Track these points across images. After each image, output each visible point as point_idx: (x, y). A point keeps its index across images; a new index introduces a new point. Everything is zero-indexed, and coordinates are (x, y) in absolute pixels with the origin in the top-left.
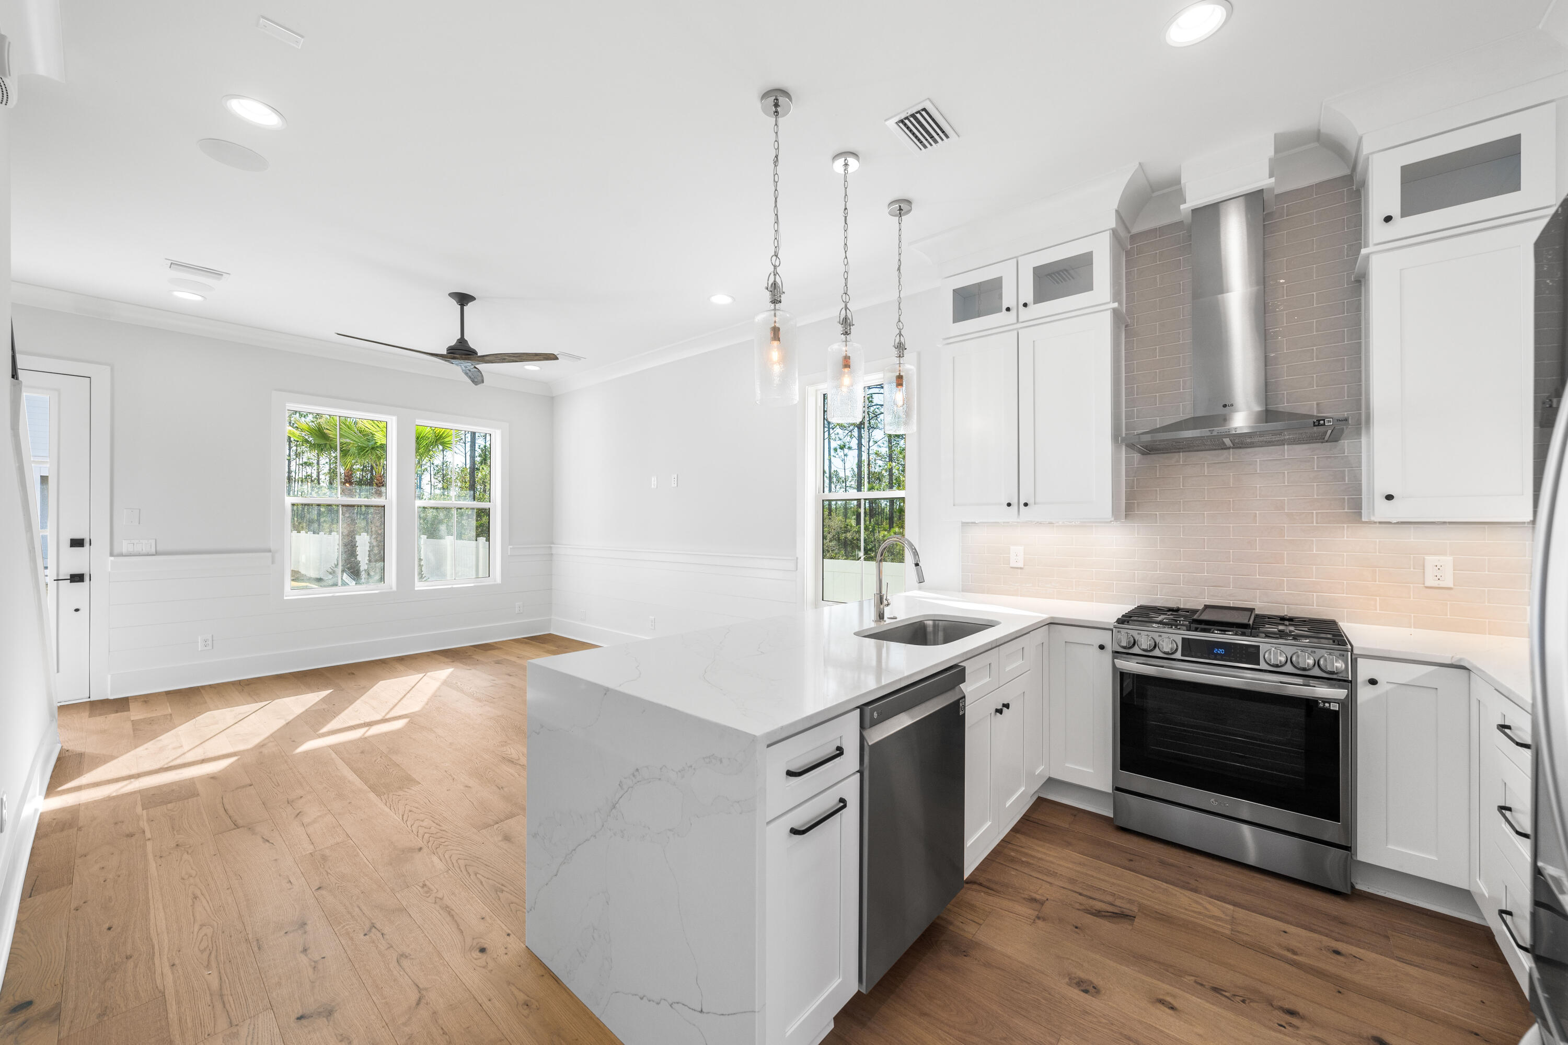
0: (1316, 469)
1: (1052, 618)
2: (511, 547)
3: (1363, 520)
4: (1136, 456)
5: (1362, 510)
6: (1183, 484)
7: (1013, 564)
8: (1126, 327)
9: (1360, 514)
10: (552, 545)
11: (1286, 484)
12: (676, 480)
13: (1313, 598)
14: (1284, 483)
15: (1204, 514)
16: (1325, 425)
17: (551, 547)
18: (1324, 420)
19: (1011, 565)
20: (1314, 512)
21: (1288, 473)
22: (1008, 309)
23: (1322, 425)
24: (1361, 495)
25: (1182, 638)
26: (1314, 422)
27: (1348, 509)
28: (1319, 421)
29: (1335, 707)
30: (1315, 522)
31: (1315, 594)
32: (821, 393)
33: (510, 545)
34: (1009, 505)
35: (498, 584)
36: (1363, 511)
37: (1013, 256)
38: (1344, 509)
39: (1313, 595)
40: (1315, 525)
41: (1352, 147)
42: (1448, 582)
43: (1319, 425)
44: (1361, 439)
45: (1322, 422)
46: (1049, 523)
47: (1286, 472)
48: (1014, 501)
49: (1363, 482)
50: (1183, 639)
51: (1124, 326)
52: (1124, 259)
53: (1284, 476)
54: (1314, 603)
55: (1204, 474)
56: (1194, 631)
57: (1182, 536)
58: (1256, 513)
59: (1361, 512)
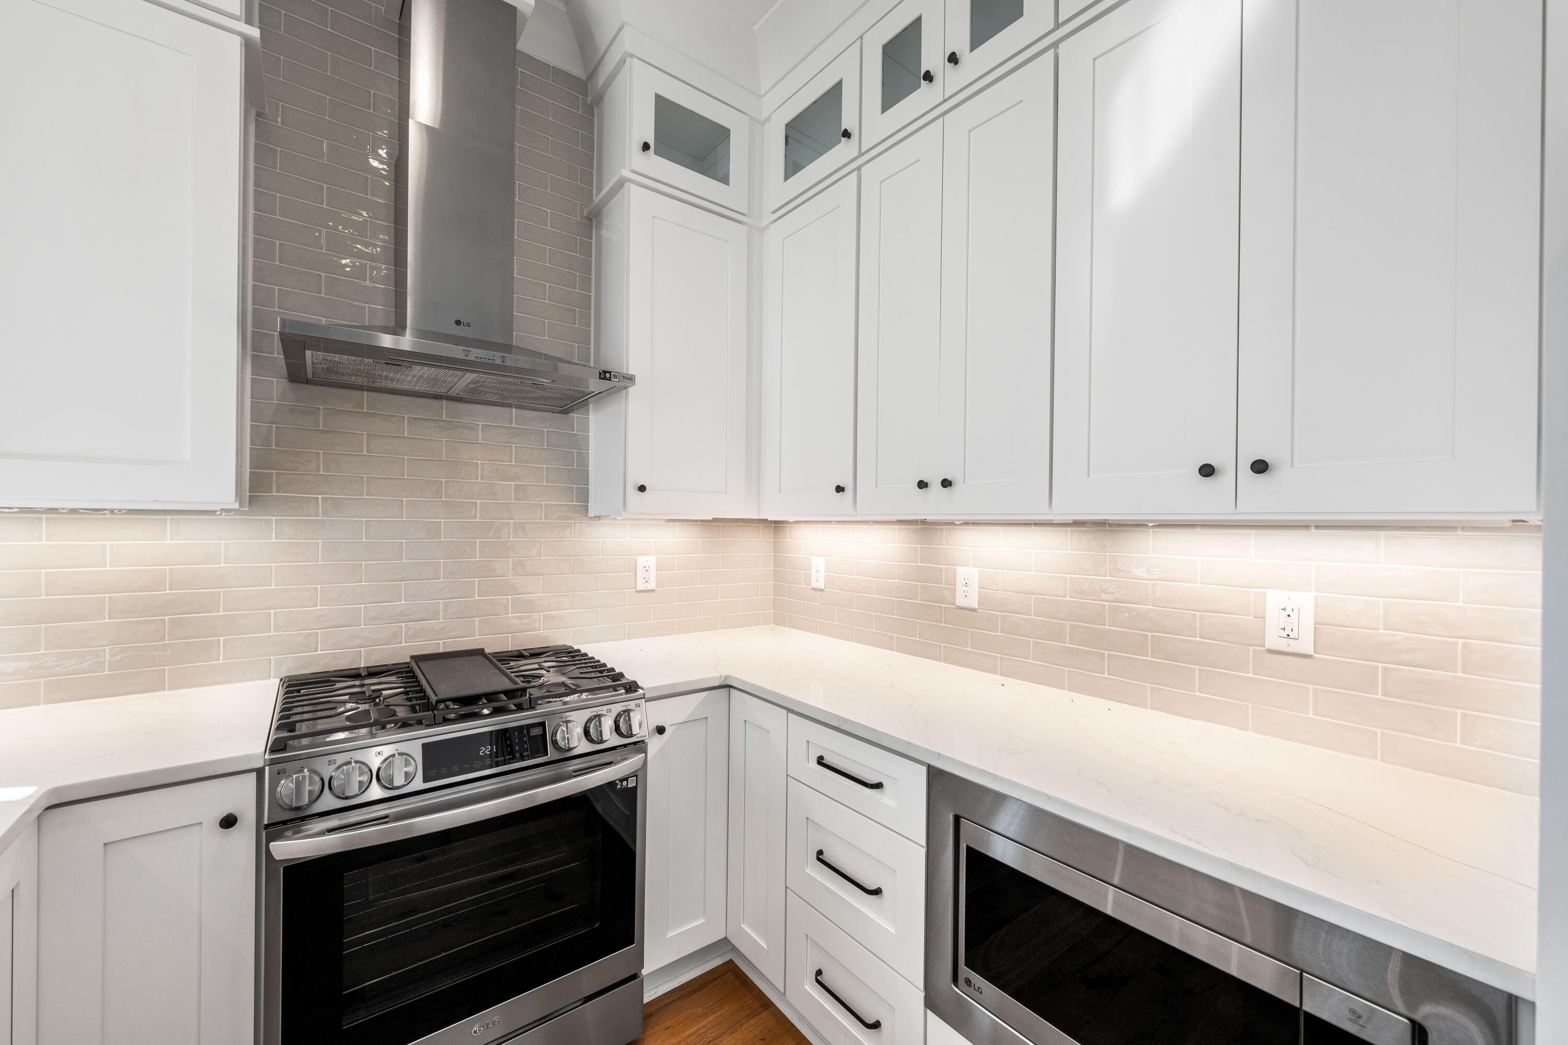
0: (545, 447)
3: (591, 514)
5: (588, 503)
6: (368, 447)
8: (257, 116)
9: (586, 508)
11: (514, 463)
14: (511, 461)
15: (402, 501)
16: (610, 380)
20: (544, 504)
21: (516, 447)
23: (607, 380)
28: (605, 372)
29: (631, 783)
41: (602, 38)
42: (652, 585)
43: (605, 378)
47: (513, 446)
50: (424, 745)
53: (511, 452)
55: (404, 434)
56: (443, 724)
57: (364, 540)
58: (476, 503)
59: (588, 505)
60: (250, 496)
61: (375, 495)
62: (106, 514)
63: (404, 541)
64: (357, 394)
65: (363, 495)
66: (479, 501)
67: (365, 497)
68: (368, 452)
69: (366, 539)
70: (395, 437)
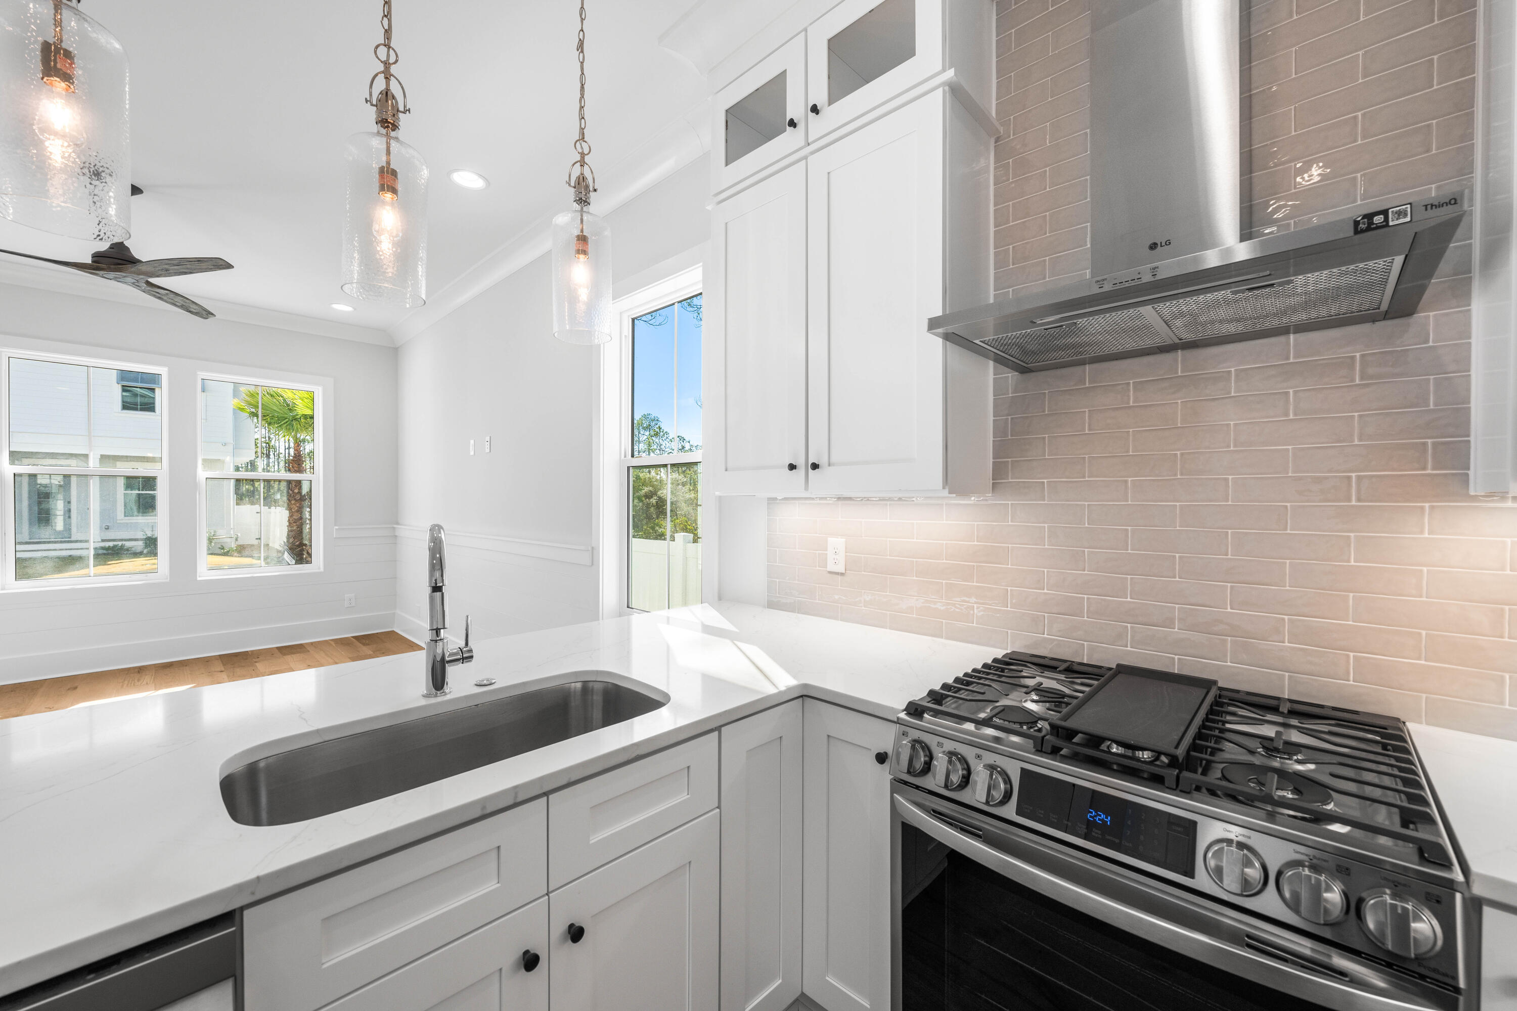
0: (1357, 382)
1: (805, 686)
2: (337, 527)
3: (1472, 493)
4: (1011, 376)
5: (1469, 469)
6: (1089, 425)
7: (831, 567)
8: (996, 142)
9: (1464, 479)
10: (395, 526)
11: (1291, 417)
12: (489, 443)
13: (1348, 662)
14: (1287, 415)
15: (1126, 482)
16: (1387, 225)
17: (394, 528)
18: (1385, 213)
19: (829, 569)
20: (1353, 475)
21: (1295, 392)
22: (792, 124)
24: (1468, 436)
25: (1022, 769)
26: (1356, 223)
27: (1434, 468)
28: (1369, 217)
30: (1354, 498)
31: (1351, 654)
32: (629, 316)
33: (335, 525)
34: (792, 467)
35: (321, 572)
36: (1471, 473)
37: (801, 29)
38: (1424, 468)
39: (1348, 656)
40: (1354, 503)
44: (1469, 305)
45: (1379, 219)
46: (880, 500)
47: (1291, 391)
48: (800, 462)
49: (1473, 405)
51: (993, 140)
52: (994, 17)
53: (1287, 401)
54: (1348, 673)
55: (1128, 403)
56: (1050, 756)
57: (1087, 525)
58: (1226, 480)
59: (1467, 475)
60: (993, 483)
61: (1097, 477)
62: (913, 501)
63: (1129, 528)
64: (1077, 370)
65: (1084, 477)
66: (1230, 477)
67: (1087, 479)
68: (1090, 429)
69: (1088, 524)
70: (1117, 409)
